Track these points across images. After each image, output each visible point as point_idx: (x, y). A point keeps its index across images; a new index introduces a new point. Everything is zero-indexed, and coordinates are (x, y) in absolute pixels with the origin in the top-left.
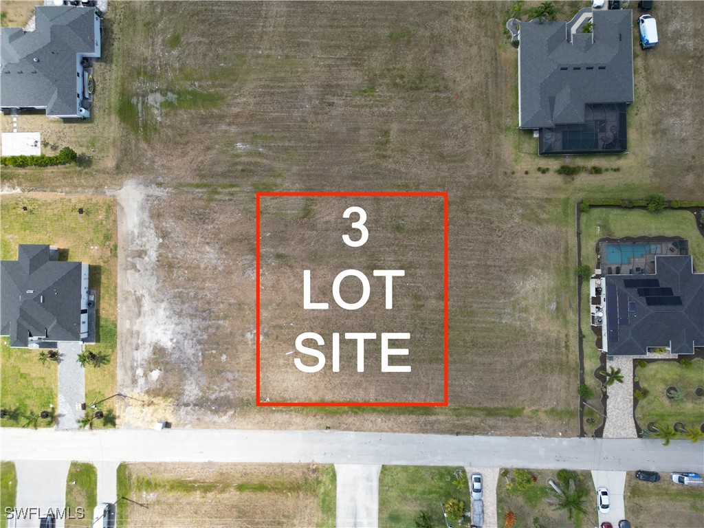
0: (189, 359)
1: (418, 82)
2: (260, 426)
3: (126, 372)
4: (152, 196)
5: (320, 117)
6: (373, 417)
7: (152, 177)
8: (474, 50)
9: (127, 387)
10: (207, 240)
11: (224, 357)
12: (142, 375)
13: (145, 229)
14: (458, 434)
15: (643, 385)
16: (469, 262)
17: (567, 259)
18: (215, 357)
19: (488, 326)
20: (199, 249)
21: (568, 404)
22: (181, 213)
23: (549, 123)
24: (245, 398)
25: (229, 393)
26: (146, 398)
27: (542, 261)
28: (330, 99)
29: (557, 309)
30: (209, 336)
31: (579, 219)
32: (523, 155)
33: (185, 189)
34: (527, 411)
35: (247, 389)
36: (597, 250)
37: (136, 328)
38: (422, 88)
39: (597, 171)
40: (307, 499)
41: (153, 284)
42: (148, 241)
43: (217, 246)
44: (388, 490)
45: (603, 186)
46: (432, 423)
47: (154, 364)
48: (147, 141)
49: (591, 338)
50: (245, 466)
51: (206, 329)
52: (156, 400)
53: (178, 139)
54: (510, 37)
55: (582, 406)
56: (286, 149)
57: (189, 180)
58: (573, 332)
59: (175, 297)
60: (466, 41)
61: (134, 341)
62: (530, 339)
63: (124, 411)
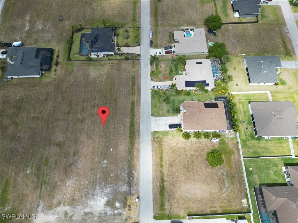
0: (112, 190)
1: (18, 108)
2: (138, 158)
3: (116, 218)
4: (42, 210)
5: (23, 141)
6: (135, 119)
7: (34, 210)
8: (11, 91)
9: (122, 217)
10: (64, 184)
11: (112, 175)
12: (117, 211)
13: (56, 212)
14: (140, 93)
15: (124, 44)
16: (83, 91)
17: (85, 64)
18: (111, 179)
19: (105, 85)
20: (68, 187)
21: (131, 63)
22: (51, 196)
23: (39, 68)
24: (128, 166)
25: (126, 172)
26: (127, 208)
27: (85, 70)
28: (17, 137)
29: (101, 66)
30: (103, 182)
31: (73, 61)
32: (49, 76)
33: (42, 194)
34: (133, 74)
35: (124, 165)
36: (83, 56)
37: (97, 215)
38: (20, 107)
39: (58, 56)
40: (164, 141)
41: (79, 207)
42: (61, 211)
43: (67, 180)
44: (160, 114)
45: (63, 55)
46: (137, 101)
47: (113, 205)
48: (18, 212)
49: (110, 57)
50: (153, 165)
51: (100, 183)
52: (128, 204)
53: (20, 198)
54: (9, 80)
55: (131, 59)
56: (33, 154)
57: (38, 193)
58: (108, 62)
59: (86, 197)
60: (8, 93)
61: (103, 215)
62: (110, 73)
63: (132, 218)
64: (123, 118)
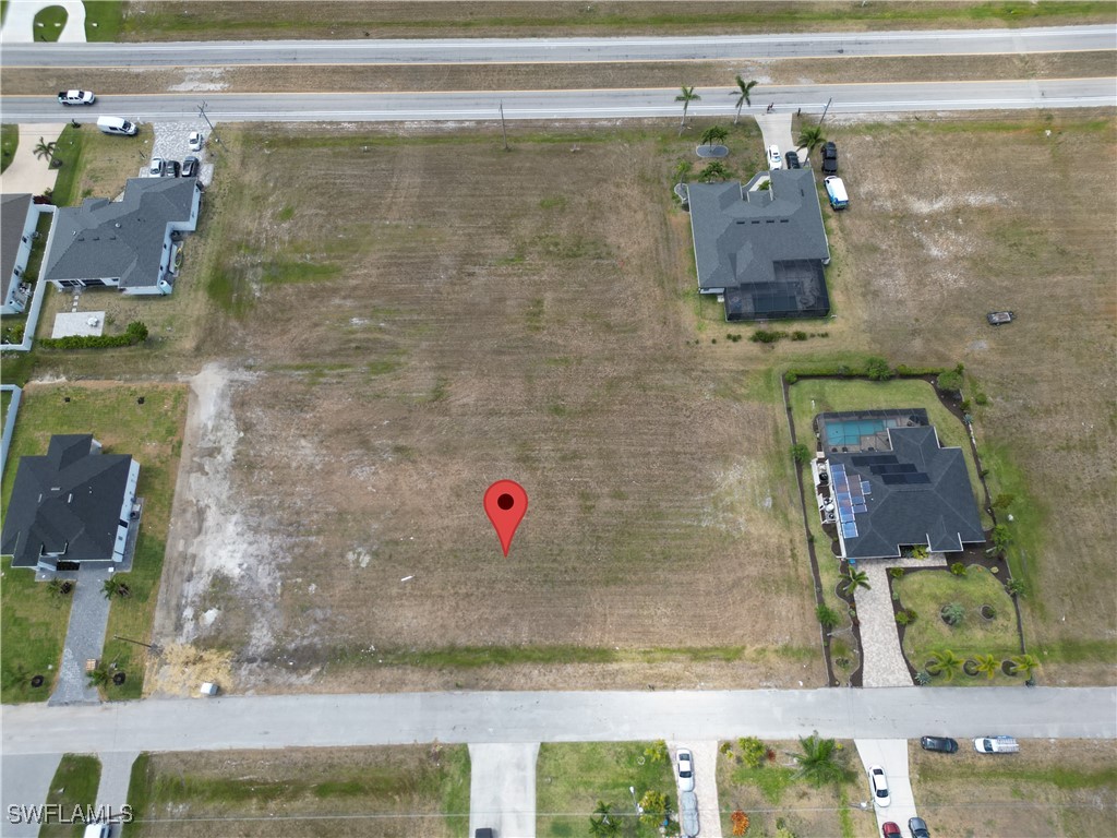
0: (262, 591)
1: (575, 249)
2: (360, 688)
3: (169, 613)
4: (237, 381)
5: (457, 288)
6: (526, 668)
7: (240, 359)
8: (640, 216)
9: (167, 636)
10: (304, 433)
11: (313, 586)
12: (191, 617)
13: (222, 421)
14: (652, 688)
15: (907, 604)
16: (651, 450)
17: (778, 441)
18: (300, 588)
19: (683, 531)
20: (292, 444)
21: (807, 639)
22: (273, 400)
23: (733, 282)
24: (339, 647)
25: (316, 639)
26: (192, 651)
27: (746, 444)
28: (470, 268)
29: (774, 505)
30: (295, 559)
31: (786, 393)
32: (707, 322)
33: (282, 372)
34: (749, 651)
35: (342, 632)
36: (816, 428)
37: (192, 550)
38: (580, 255)
39: (800, 337)
40: (424, 805)
41: (223, 490)
42: (225, 435)
43: (316, 439)
44: (550, 784)
45: (812, 355)
46: (614, 674)
47: (210, 601)
48: (240, 318)
49: (823, 543)
50: (331, 752)
51: (291, 548)
52: (206, 655)
53: (279, 315)
54: (679, 201)
55: (827, 639)
56: (413, 323)
57: (287, 361)
58: (799, 536)
59: (252, 507)
60: (629, 207)
61: (187, 569)
62: (741, 548)
63: (157, 672)
64: (533, 614)
